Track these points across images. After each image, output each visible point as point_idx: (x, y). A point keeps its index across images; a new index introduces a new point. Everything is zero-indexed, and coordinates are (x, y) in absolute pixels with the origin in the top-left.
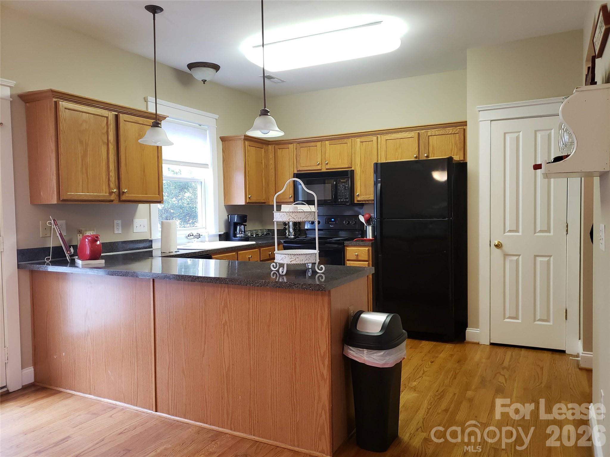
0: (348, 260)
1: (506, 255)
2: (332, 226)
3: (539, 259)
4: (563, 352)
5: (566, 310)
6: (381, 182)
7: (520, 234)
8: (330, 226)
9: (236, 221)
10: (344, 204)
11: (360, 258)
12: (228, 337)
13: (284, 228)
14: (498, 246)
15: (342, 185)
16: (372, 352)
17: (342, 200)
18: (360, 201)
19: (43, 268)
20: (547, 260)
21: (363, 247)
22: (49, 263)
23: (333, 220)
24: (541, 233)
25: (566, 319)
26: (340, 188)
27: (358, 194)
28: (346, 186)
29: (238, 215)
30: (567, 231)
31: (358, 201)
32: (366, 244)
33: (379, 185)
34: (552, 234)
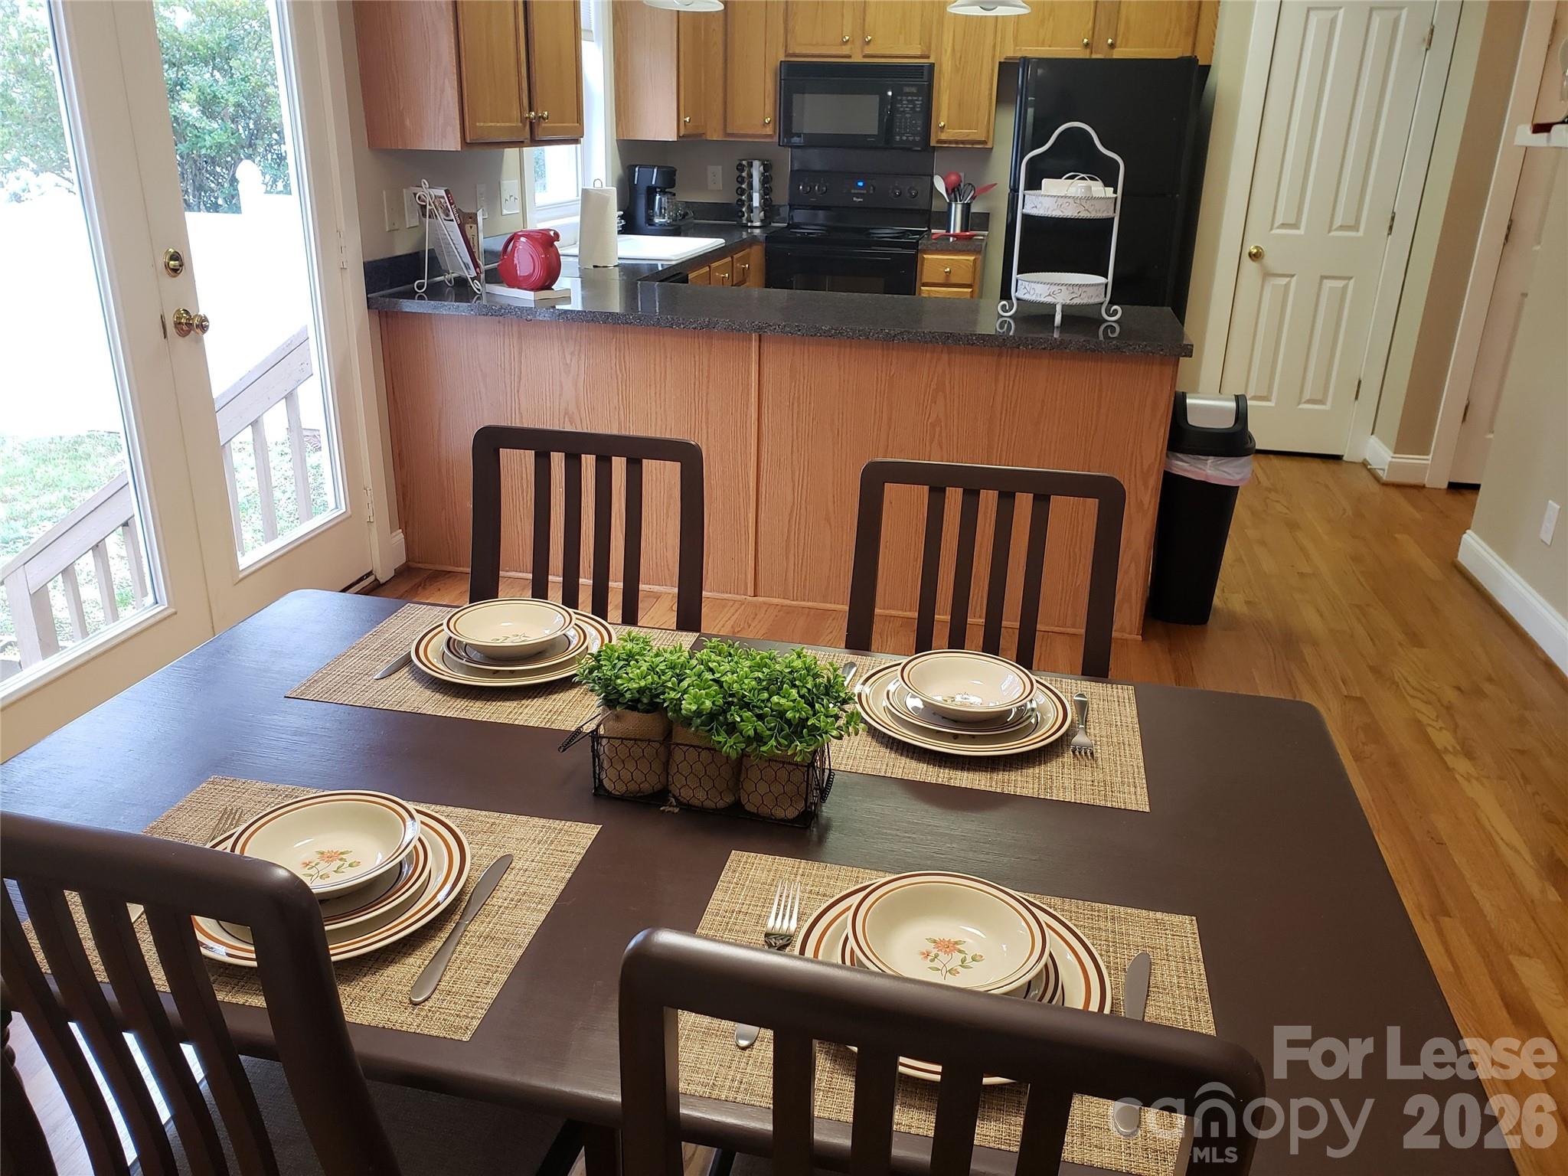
0: (925, 285)
1: (1267, 275)
2: (859, 200)
3: (1328, 284)
4: (1337, 458)
5: (1360, 382)
6: (1035, 105)
7: (1301, 232)
8: (855, 199)
9: (653, 183)
10: (907, 149)
11: (954, 280)
12: (941, 448)
13: (738, 201)
14: (1255, 256)
15: (908, 101)
16: (1223, 461)
17: (904, 138)
18: (945, 142)
19: (410, 306)
20: (1342, 285)
21: (962, 255)
22: (423, 294)
23: (860, 184)
24: (1341, 230)
25: (1356, 398)
26: (901, 107)
27: (942, 124)
28: (917, 102)
29: (659, 167)
30: (1391, 228)
31: (940, 141)
32: (969, 247)
33: (1031, 111)
34: (1361, 233)
